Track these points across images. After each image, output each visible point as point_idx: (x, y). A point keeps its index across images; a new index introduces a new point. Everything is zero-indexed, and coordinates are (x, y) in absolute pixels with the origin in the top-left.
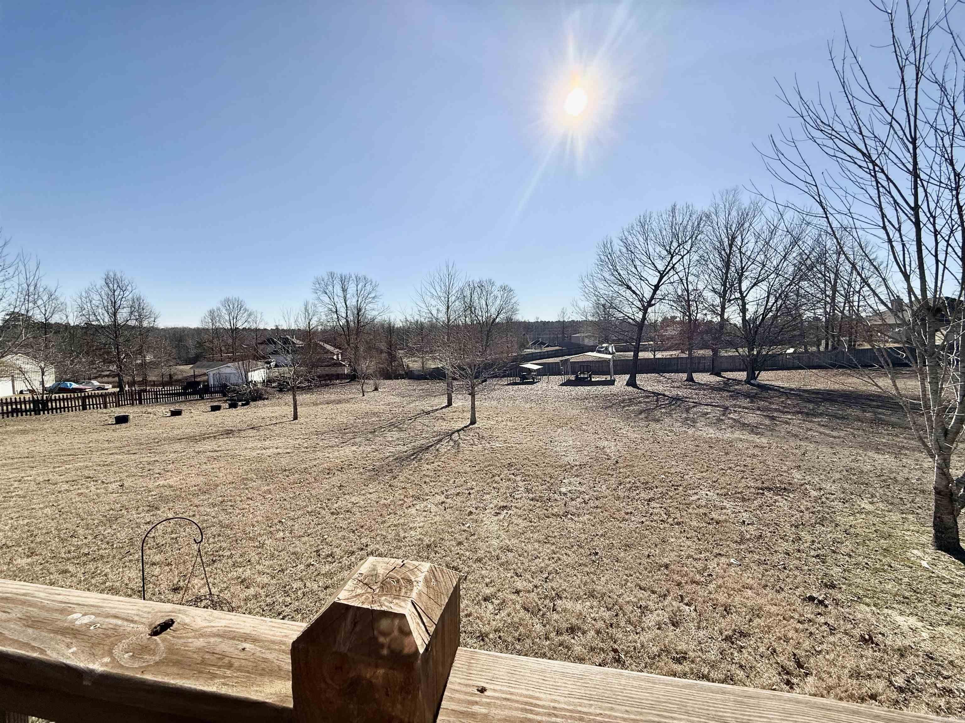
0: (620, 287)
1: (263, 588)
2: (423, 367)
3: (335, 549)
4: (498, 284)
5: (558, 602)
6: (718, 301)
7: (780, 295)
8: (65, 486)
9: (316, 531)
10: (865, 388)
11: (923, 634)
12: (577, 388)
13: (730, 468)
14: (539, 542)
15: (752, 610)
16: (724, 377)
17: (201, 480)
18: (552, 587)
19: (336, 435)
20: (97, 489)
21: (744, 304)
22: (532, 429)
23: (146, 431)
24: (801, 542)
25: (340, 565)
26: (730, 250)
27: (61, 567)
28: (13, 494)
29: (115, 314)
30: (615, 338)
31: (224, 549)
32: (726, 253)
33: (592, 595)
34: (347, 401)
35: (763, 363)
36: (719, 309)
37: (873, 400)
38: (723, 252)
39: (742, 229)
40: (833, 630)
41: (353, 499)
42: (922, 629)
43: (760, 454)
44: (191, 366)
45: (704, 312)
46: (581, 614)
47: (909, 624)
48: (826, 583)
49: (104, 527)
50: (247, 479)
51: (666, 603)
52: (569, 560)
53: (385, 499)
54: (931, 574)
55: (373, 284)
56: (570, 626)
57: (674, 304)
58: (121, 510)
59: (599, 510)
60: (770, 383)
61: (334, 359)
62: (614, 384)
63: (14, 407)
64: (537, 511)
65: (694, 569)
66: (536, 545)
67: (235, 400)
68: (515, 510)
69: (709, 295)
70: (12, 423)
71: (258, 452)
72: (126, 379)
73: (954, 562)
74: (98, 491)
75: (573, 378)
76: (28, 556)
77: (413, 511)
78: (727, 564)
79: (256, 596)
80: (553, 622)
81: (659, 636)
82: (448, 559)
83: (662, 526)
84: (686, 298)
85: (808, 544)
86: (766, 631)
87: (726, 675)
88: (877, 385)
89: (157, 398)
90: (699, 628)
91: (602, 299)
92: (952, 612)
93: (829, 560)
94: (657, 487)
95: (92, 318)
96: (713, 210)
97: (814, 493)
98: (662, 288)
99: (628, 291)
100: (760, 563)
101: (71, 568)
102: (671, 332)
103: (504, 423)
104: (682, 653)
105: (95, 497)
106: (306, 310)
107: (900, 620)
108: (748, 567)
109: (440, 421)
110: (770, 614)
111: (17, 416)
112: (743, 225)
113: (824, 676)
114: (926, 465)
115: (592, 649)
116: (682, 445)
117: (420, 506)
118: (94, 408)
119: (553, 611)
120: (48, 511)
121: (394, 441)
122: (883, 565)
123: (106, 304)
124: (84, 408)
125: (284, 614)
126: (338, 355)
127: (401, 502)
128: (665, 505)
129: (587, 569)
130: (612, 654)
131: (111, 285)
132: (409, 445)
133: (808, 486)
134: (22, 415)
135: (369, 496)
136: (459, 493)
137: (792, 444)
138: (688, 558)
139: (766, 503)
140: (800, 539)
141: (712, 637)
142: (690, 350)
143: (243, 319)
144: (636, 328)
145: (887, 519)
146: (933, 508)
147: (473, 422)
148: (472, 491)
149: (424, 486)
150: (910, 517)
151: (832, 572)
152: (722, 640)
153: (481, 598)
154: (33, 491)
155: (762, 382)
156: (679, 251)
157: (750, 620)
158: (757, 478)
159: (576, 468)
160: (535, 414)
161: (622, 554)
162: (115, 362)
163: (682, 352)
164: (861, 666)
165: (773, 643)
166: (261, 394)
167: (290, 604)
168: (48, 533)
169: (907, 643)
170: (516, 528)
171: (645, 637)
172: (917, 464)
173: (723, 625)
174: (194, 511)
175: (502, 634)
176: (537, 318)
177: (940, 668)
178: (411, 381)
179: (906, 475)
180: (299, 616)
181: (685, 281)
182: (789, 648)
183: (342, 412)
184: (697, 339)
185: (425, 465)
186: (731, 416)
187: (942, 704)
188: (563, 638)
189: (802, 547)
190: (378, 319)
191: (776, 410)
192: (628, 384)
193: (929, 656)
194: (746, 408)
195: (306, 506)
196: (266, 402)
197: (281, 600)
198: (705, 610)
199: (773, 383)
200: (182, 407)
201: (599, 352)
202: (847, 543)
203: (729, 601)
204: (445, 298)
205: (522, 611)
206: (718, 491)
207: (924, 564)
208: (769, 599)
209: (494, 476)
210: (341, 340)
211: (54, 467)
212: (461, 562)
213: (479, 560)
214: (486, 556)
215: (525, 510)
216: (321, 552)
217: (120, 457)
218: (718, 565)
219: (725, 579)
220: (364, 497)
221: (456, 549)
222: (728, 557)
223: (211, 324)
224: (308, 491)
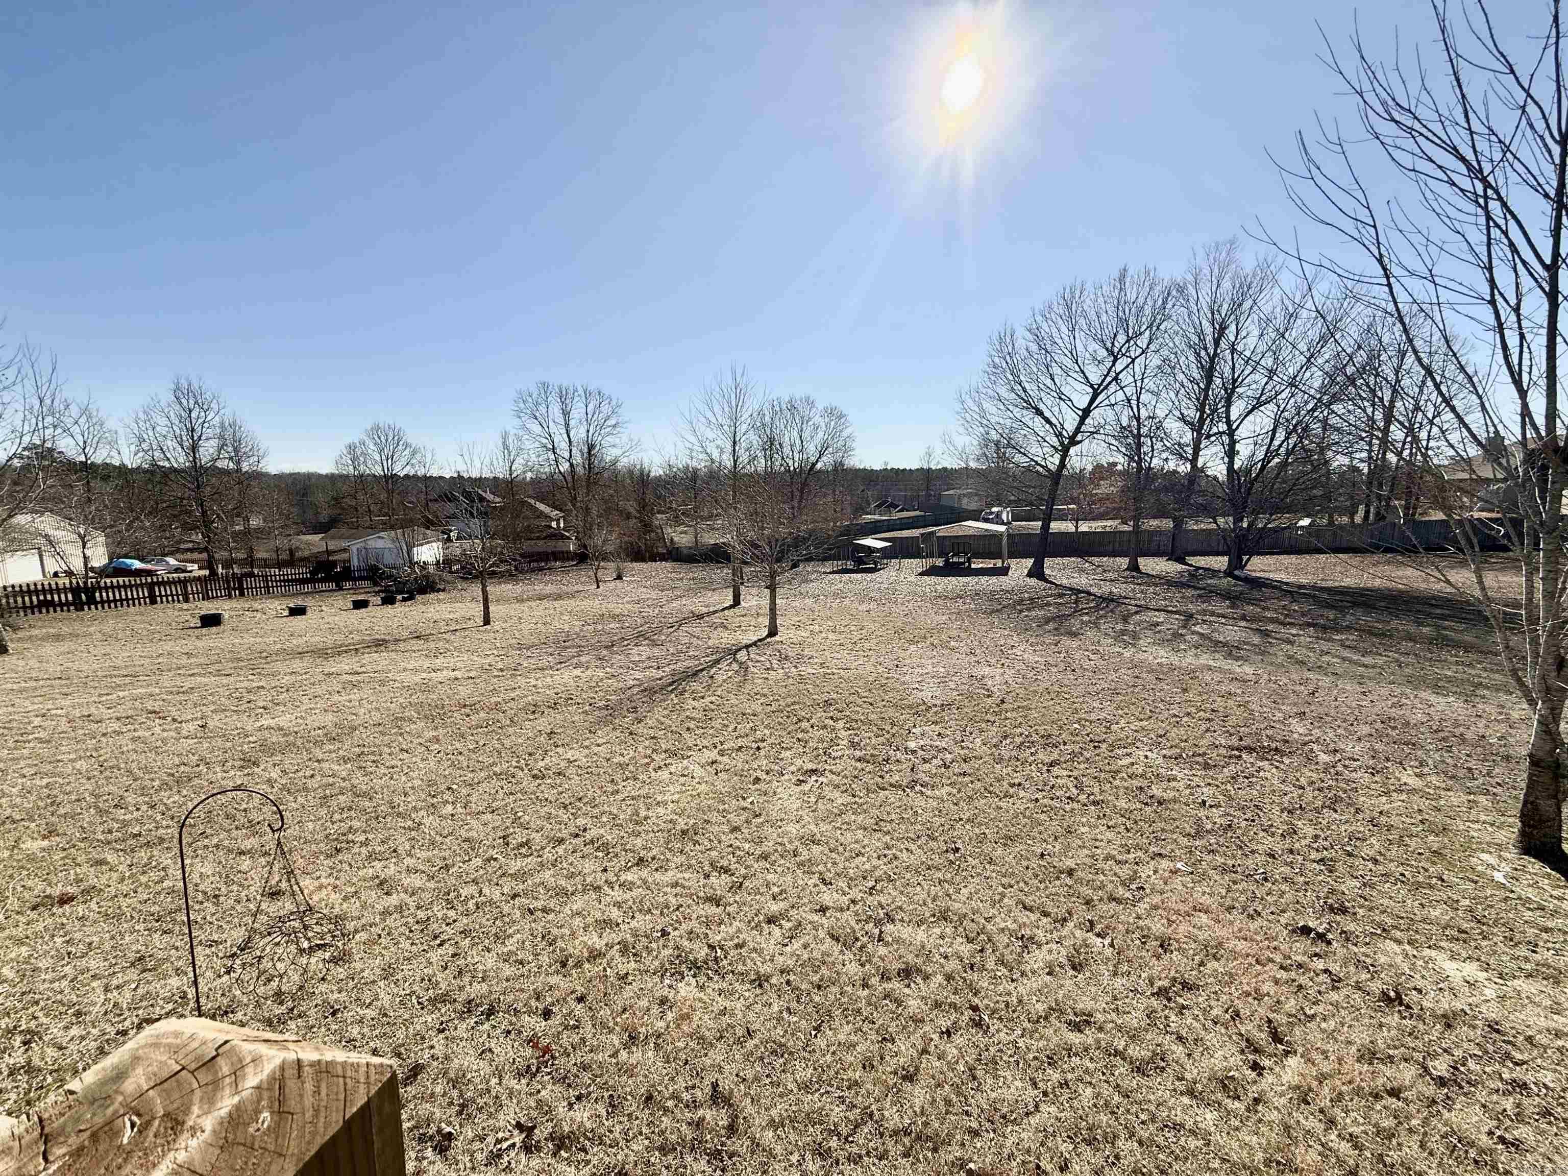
0: (1025, 412)
1: (413, 894)
2: (696, 541)
3: (534, 835)
4: (820, 406)
5: (889, 928)
6: (1188, 436)
7: (1295, 426)
8: (116, 726)
9: (506, 805)
10: (1423, 586)
11: (1487, 991)
12: (946, 580)
13: (1188, 714)
14: (865, 829)
15: (1206, 947)
16: (1191, 565)
17: (329, 719)
18: (880, 904)
19: (550, 650)
20: (164, 730)
21: (1233, 443)
22: (867, 645)
23: (249, 640)
24: (1296, 837)
25: (539, 859)
26: (1215, 350)
27: (95, 855)
28: (31, 737)
29: (194, 448)
30: (1013, 498)
31: (356, 831)
32: (1208, 354)
33: (943, 916)
34: (572, 596)
35: (1258, 542)
36: (1189, 450)
37: (1437, 606)
38: (1203, 353)
39: (1238, 313)
40: (1336, 982)
41: (569, 755)
42: (1486, 983)
43: (1239, 691)
44: (321, 536)
45: (1164, 456)
46: (923, 947)
47: (1465, 974)
48: (1331, 906)
49: (169, 792)
50: (403, 719)
51: (1065, 933)
52: (913, 860)
53: (622, 755)
54: (1508, 894)
55: (614, 403)
56: (903, 966)
57: (1113, 442)
58: (198, 765)
59: (967, 779)
60: (1266, 575)
61: (551, 527)
62: (1006, 574)
63: (42, 598)
64: (867, 778)
65: (1114, 878)
66: (860, 833)
67: (392, 592)
68: (830, 776)
69: (1173, 426)
70: (40, 624)
71: (424, 675)
72: (220, 555)
73: (1549, 875)
74: (165, 734)
75: (940, 562)
76: (44, 837)
77: (664, 775)
78: (1171, 871)
79: (400, 909)
80: (875, 960)
81: (1047, 986)
82: (714, 854)
83: (1068, 808)
84: (1135, 432)
85: (1307, 842)
86: (1226, 983)
87: (1153, 1051)
88: (1448, 582)
89: (268, 587)
90: (1115, 974)
91: (994, 432)
92: (1538, 957)
93: (1341, 867)
94: (1065, 744)
95: (158, 454)
96: (1190, 278)
97: (1324, 758)
98: (1095, 413)
99: (1038, 419)
100: (1224, 870)
101: (111, 857)
102: (1105, 488)
103: (824, 635)
104: (1084, 1014)
105: (159, 743)
106: (506, 446)
107: (1450, 967)
108: (1204, 876)
109: (720, 629)
110: (1235, 954)
111: (48, 612)
112: (1240, 305)
113: (1318, 1057)
114: (1515, 715)
115: (937, 1005)
116: (1113, 676)
117: (677, 766)
118: (168, 601)
119: (879, 941)
120: (82, 765)
121: (643, 662)
122: (1430, 877)
123: (178, 432)
124: (153, 602)
125: (443, 937)
126: (558, 521)
127: (646, 760)
128: (1075, 773)
129: (939, 875)
130: (968, 1013)
131: (184, 402)
132: (667, 669)
133: (1315, 747)
134: (55, 611)
135: (596, 749)
136: (741, 747)
137: (1295, 676)
138: (1106, 859)
139: (1242, 772)
140: (1295, 833)
141: (1136, 990)
142: (1136, 519)
143: (404, 461)
144: (1049, 482)
145: (1442, 802)
146: (1523, 785)
147: (773, 632)
148: (761, 745)
149: (686, 735)
150: (1482, 800)
151: (1343, 888)
152: (1153, 995)
153: (762, 918)
154: (63, 732)
155: (1254, 574)
156: (1128, 350)
157: (1202, 964)
158: (1232, 731)
159: (935, 709)
160: (874, 621)
161: (999, 851)
162: (198, 527)
163: (1123, 523)
164: (1380, 1042)
165: (1236, 1002)
166: (433, 582)
167: (455, 921)
168: (79, 800)
169: (1458, 1005)
170: (829, 806)
171: (1025, 987)
172: (1501, 713)
173: (1155, 972)
174: (314, 770)
175: (792, 977)
176: (886, 463)
177: (1509, 1047)
178: (676, 565)
179: (1482, 731)
180: (467, 941)
181: (1134, 403)
182: (1262, 1011)
183: (562, 614)
184: (1149, 501)
185: (690, 701)
186: (1198, 628)
187: (1508, 1107)
188: (891, 986)
189: (1297, 846)
190: (623, 463)
191: (1273, 620)
192: (1030, 575)
193: (1493, 1027)
194: (1223, 616)
195: (495, 764)
196: (442, 595)
197: (440, 915)
198: (1128, 946)
199: (1271, 576)
200: (308, 602)
201: (987, 520)
202: (1373, 840)
203: (1170, 931)
204: (730, 426)
205: (828, 940)
206: (1164, 752)
207: (1499, 877)
208: (1236, 929)
209: (800, 720)
210: (563, 496)
211: (100, 695)
212: (734, 860)
213: (765, 857)
214: (776, 851)
215: (845, 777)
216: (510, 839)
217: (205, 680)
218: (1155, 872)
219: (1166, 895)
220: (587, 751)
221: (727, 839)
222: (1172, 859)
223: (351, 468)
224: (499, 739)
